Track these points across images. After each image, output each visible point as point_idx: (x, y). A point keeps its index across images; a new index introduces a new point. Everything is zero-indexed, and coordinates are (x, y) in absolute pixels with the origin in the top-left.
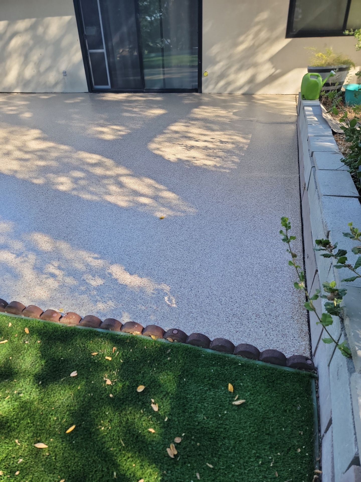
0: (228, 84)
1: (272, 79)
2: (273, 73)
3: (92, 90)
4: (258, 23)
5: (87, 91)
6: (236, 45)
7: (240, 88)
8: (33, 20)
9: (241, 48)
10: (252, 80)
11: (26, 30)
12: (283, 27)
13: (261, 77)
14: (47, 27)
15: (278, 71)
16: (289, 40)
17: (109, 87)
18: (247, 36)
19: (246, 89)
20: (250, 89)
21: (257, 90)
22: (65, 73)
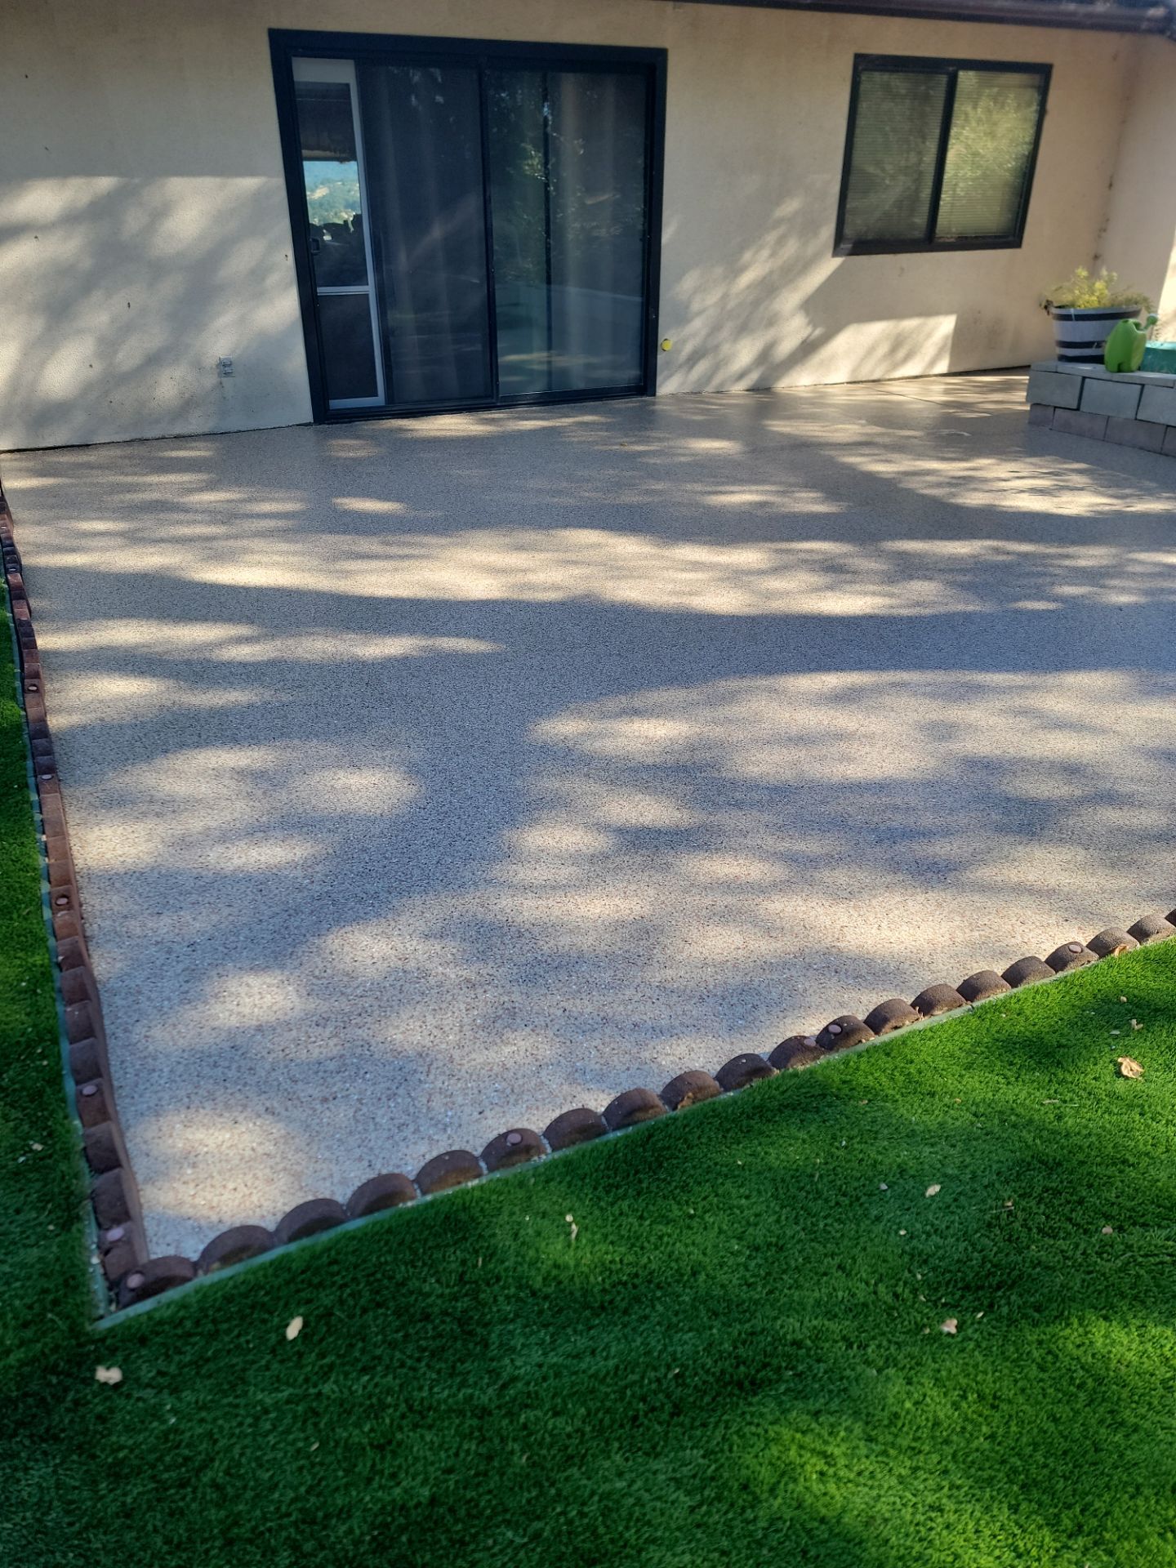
0: (716, 368)
1: (807, 349)
2: (810, 335)
3: (324, 415)
4: (779, 222)
5: (310, 418)
6: (736, 271)
7: (741, 376)
8: (105, 184)
9: (747, 278)
10: (764, 356)
11: (70, 219)
12: (828, 231)
13: (787, 346)
14: (162, 212)
15: (818, 332)
16: (838, 261)
17: (379, 400)
18: (757, 252)
19: (753, 378)
20: (762, 379)
21: (778, 378)
22: (225, 368)
